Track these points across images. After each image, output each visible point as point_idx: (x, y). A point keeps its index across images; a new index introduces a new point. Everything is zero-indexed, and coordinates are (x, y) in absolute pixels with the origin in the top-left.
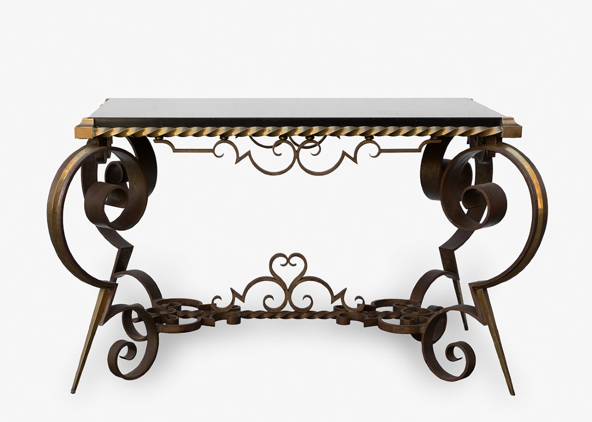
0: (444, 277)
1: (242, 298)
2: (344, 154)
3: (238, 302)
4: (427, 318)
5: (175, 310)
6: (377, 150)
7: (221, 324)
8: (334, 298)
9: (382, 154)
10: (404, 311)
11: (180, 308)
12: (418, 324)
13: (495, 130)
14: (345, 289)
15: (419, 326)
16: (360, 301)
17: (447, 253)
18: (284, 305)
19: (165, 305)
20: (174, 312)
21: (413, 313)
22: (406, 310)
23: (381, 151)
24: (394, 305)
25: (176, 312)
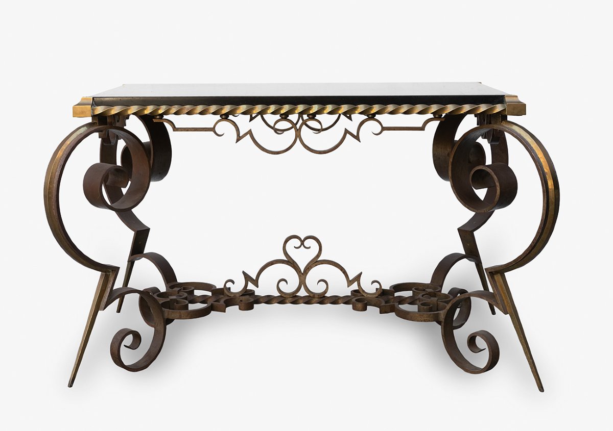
0: (465, 260)
1: (255, 282)
2: (347, 132)
3: (251, 286)
4: (445, 304)
5: (186, 295)
6: (380, 128)
7: (233, 310)
8: (350, 283)
9: (384, 132)
10: (423, 296)
11: (192, 292)
12: (437, 310)
13: (499, 108)
14: (361, 274)
15: (438, 313)
16: (377, 286)
17: (467, 234)
18: (298, 289)
19: (177, 289)
20: (184, 297)
21: (432, 299)
22: (425, 295)
23: (384, 129)
24: (413, 289)
25: (187, 297)
